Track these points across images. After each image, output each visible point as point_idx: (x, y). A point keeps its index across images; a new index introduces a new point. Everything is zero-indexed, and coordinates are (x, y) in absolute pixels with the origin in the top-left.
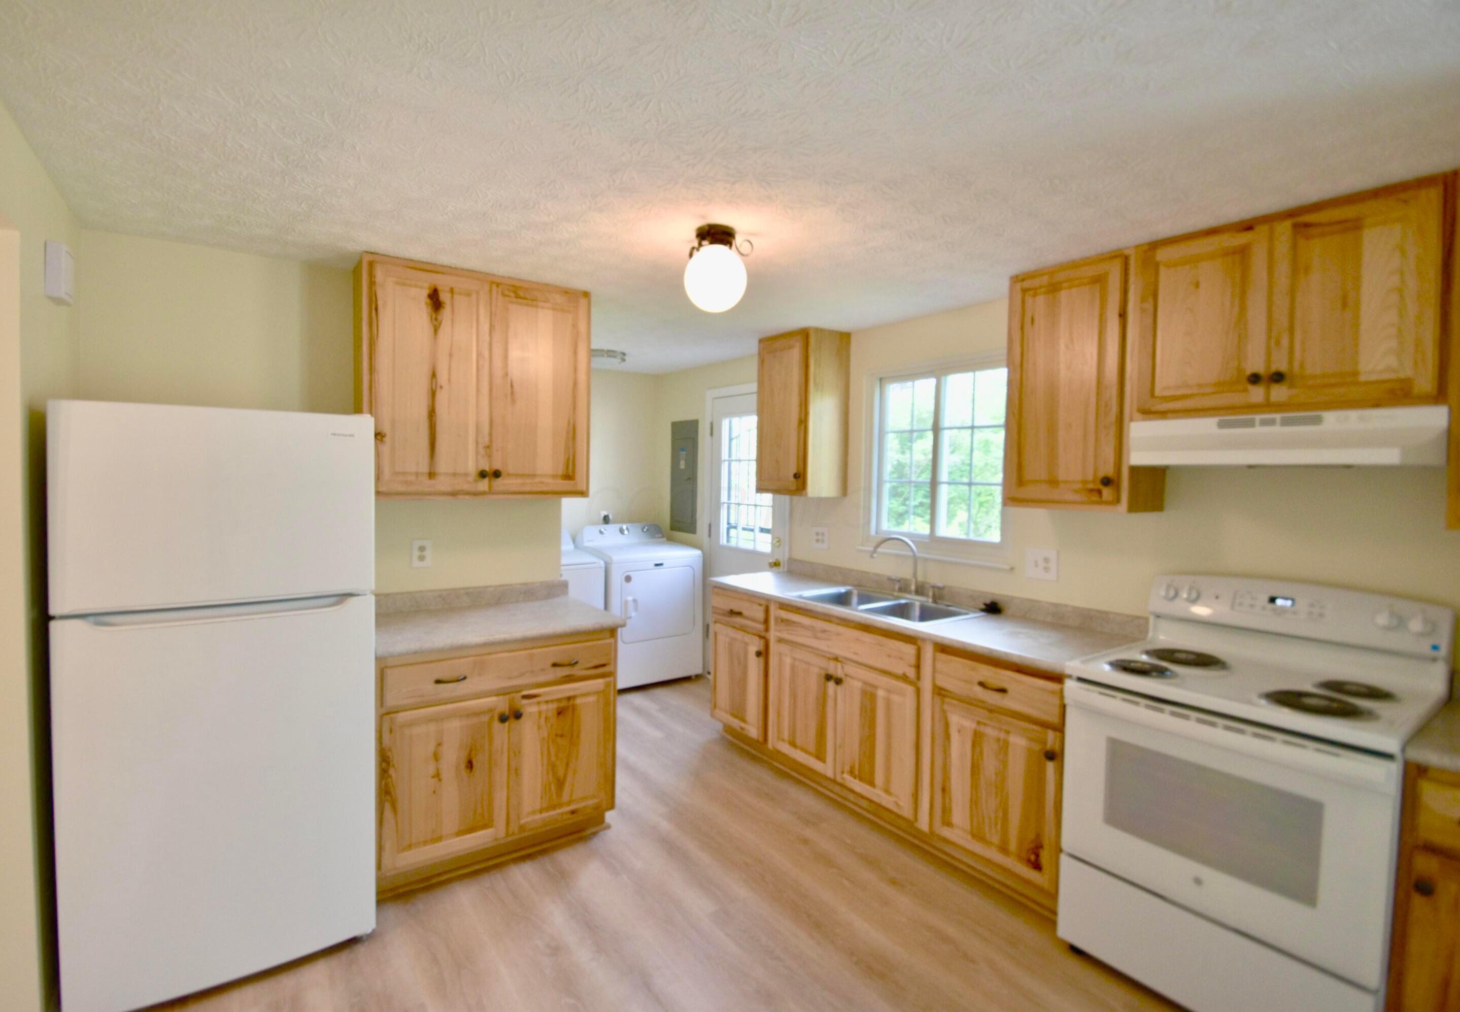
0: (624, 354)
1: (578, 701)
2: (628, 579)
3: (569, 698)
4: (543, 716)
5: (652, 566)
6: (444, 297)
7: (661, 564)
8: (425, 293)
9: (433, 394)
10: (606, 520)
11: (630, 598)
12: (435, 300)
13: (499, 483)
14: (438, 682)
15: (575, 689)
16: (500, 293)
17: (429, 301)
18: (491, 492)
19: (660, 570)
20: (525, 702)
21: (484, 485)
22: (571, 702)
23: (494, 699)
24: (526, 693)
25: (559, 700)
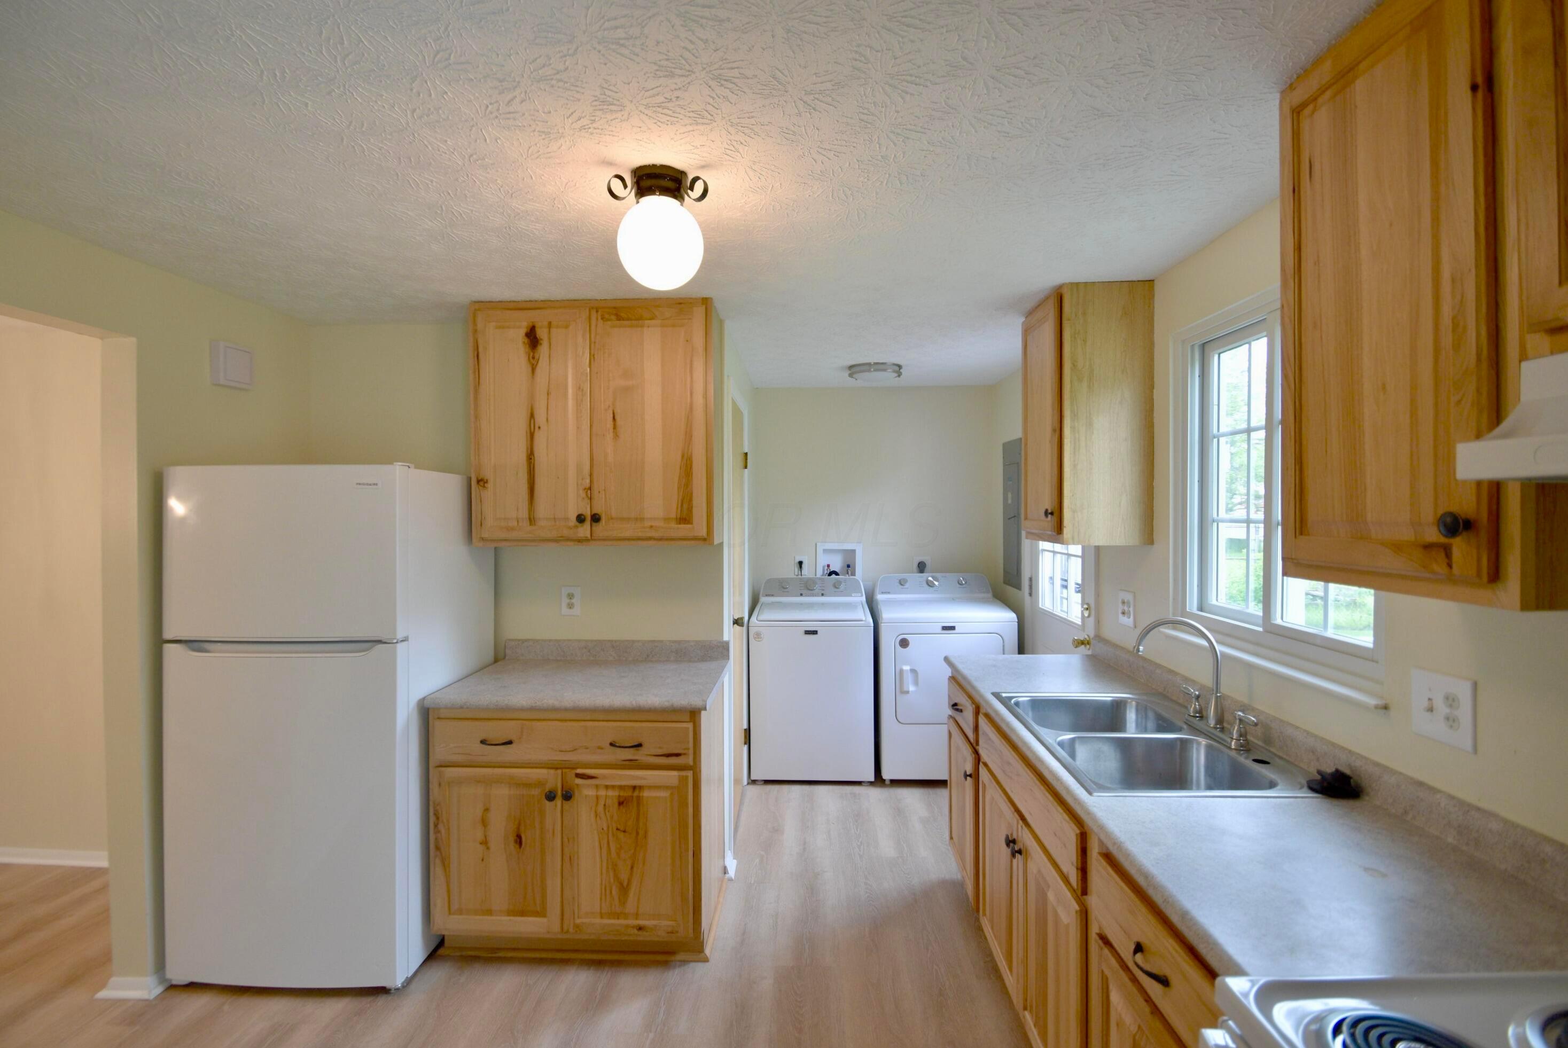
0: (900, 367)
1: (646, 794)
2: (904, 643)
3: (634, 788)
4: (602, 803)
5: (939, 630)
6: (541, 333)
7: (953, 628)
8: (523, 332)
9: (532, 436)
10: (921, 567)
11: (906, 668)
12: (532, 339)
13: (600, 529)
14: (483, 742)
15: (637, 778)
16: (599, 318)
17: (526, 340)
18: (592, 538)
19: (949, 636)
20: (579, 781)
21: (585, 530)
22: (636, 793)
23: (544, 771)
24: (579, 771)
25: (621, 788)
